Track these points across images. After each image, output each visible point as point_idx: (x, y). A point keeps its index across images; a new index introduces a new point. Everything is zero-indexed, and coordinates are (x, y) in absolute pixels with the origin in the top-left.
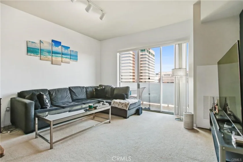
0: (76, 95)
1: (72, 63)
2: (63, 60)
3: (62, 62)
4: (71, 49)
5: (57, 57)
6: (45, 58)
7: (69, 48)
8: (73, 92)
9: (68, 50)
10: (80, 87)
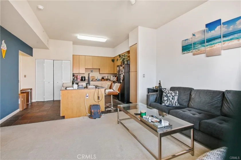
5: (214, 45)
6: (197, 51)
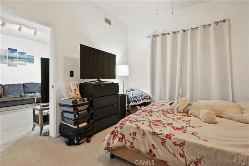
0: (28, 89)
1: (28, 64)
2: (19, 62)
3: (18, 64)
4: (27, 54)
7: (25, 53)
8: (26, 87)
9: (24, 55)
10: (34, 83)
